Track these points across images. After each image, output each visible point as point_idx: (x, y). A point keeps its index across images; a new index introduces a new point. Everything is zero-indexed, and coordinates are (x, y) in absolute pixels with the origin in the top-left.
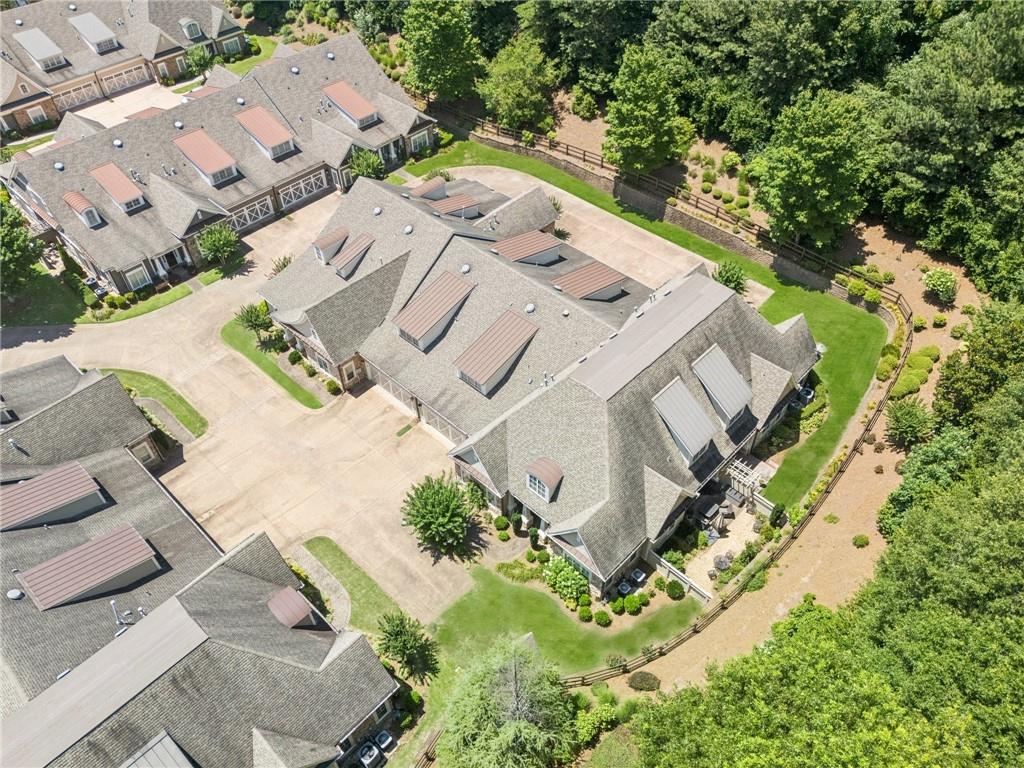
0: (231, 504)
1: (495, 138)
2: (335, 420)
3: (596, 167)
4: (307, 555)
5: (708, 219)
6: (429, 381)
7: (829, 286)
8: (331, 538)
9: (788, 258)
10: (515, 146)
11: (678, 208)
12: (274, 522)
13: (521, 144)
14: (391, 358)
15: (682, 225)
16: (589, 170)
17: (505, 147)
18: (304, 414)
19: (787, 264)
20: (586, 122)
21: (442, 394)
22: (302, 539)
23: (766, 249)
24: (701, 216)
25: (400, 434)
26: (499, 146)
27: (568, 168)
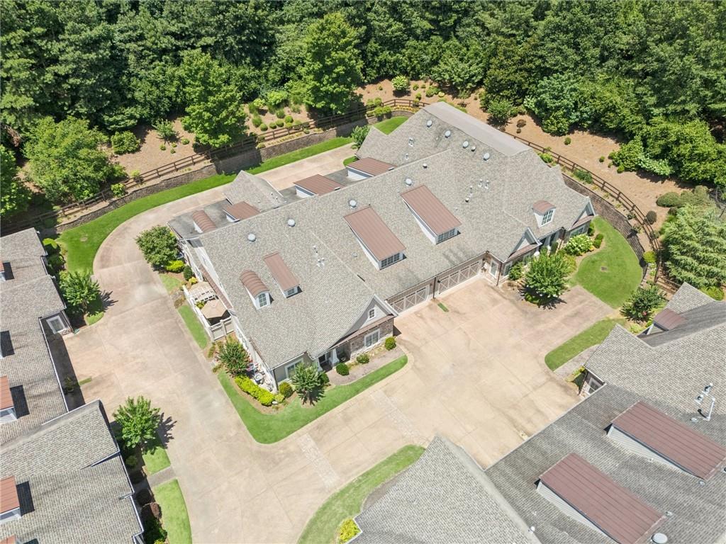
0: (512, 421)
1: (86, 212)
2: (423, 348)
3: (190, 167)
4: (563, 368)
5: (288, 139)
6: (433, 262)
7: (366, 120)
8: (545, 355)
9: (340, 125)
10: (111, 204)
11: (267, 146)
12: (531, 389)
13: (114, 199)
14: (400, 280)
15: (277, 154)
16: (188, 172)
17: (103, 211)
18: (412, 369)
19: (343, 127)
20: (137, 154)
21: (447, 257)
22: (548, 372)
23: (328, 129)
24: (284, 140)
25: (446, 310)
26: (96, 214)
27: (169, 185)
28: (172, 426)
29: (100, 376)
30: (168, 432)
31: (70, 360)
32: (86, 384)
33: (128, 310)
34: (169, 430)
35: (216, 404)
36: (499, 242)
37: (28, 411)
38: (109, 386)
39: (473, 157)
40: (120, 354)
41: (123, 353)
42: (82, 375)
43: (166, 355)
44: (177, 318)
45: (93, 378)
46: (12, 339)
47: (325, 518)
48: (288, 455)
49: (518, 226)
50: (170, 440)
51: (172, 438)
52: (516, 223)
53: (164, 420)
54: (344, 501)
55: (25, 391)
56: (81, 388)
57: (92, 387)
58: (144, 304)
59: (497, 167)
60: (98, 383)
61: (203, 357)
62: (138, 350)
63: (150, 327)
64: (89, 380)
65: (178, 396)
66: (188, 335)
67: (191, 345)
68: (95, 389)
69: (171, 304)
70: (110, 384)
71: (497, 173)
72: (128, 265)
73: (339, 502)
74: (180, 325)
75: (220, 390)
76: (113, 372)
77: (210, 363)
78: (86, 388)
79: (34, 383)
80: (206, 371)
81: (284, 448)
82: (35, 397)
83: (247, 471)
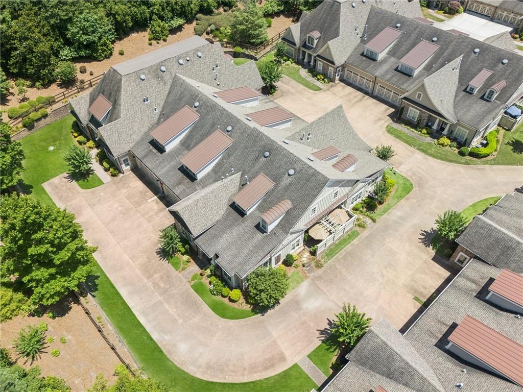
28: (425, 231)
29: (409, 293)
30: (430, 232)
31: (405, 325)
32: (421, 299)
33: (336, 304)
34: (428, 232)
35: (399, 214)
36: (253, 81)
37: (490, 279)
38: (415, 282)
39: (192, 63)
40: (384, 288)
41: (382, 286)
42: (415, 307)
43: (373, 256)
44: (334, 261)
45: (413, 297)
46: (440, 336)
47: (439, 155)
48: (414, 175)
49: (250, 64)
50: (434, 229)
51: (432, 229)
52: (248, 65)
53: (423, 237)
54: (428, 149)
55: (477, 292)
56: (425, 300)
57: (421, 293)
58: (325, 294)
59: (211, 54)
60: (416, 291)
61: (365, 232)
62: (375, 276)
63: (350, 278)
64: (416, 299)
65: (403, 236)
66: (348, 247)
67: (356, 243)
68: (422, 290)
69: (320, 272)
70: (413, 282)
71: (214, 56)
72: (275, 334)
73: (429, 151)
74: (340, 257)
75: (388, 215)
76: (402, 285)
77: (369, 226)
78: (424, 296)
79: (467, 292)
80: (376, 227)
81: (411, 177)
82: (476, 283)
83: (432, 189)
